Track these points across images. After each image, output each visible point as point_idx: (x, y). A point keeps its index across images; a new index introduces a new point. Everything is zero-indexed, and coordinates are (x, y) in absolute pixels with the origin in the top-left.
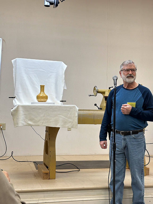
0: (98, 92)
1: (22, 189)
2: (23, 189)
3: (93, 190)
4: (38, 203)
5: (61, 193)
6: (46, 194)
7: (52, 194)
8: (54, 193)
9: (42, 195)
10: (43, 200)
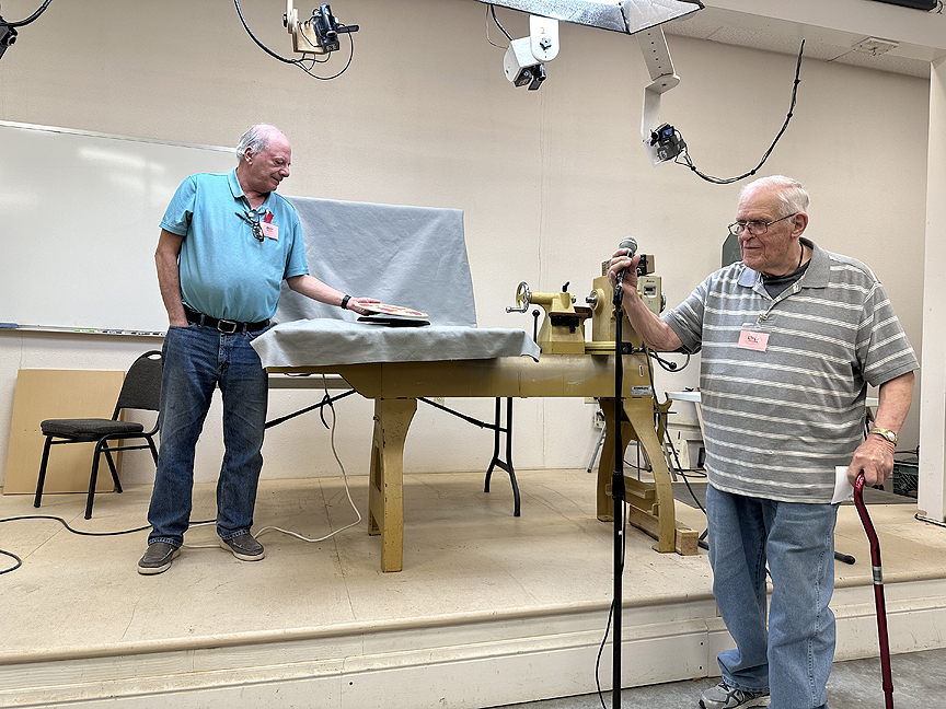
0: (531, 301)
1: (287, 631)
2: (292, 627)
3: (526, 621)
4: (342, 674)
5: (421, 634)
6: (369, 642)
7: (388, 639)
8: (394, 637)
9: (355, 645)
10: (358, 661)
